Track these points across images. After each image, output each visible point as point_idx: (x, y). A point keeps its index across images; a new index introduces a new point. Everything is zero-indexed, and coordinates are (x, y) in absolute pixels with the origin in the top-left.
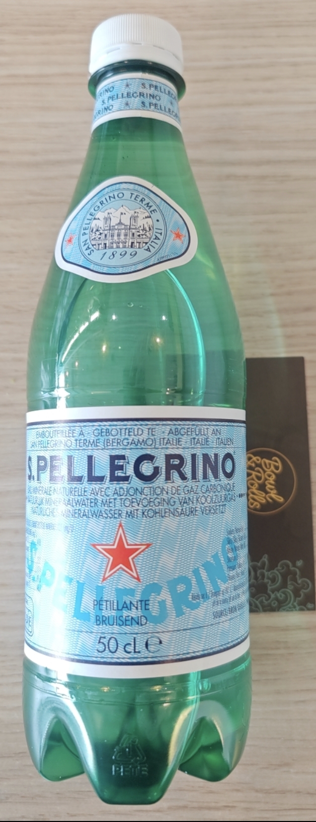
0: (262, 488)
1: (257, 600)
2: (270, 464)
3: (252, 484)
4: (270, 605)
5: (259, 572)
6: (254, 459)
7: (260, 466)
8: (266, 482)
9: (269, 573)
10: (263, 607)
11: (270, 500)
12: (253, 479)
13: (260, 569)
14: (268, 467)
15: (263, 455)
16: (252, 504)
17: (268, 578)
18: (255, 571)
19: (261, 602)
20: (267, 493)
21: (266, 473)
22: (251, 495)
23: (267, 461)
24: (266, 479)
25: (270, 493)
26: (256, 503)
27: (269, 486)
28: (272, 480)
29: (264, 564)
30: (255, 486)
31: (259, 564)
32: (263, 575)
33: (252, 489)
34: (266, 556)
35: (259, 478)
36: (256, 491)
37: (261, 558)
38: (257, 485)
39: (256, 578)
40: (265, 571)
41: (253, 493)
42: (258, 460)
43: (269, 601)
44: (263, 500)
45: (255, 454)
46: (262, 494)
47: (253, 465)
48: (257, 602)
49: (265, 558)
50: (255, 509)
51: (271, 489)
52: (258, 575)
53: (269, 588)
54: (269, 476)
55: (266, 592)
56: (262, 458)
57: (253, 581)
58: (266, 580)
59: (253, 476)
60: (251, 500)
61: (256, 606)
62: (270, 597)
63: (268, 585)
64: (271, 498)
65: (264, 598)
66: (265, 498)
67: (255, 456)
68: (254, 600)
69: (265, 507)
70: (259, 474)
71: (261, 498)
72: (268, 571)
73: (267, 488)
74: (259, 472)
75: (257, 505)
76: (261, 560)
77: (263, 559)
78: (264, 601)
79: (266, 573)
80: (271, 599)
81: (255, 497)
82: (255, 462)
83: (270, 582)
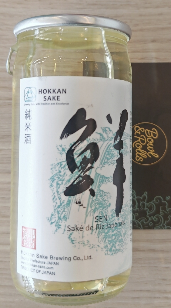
0: (145, 148)
1: (139, 221)
2: (150, 133)
3: (138, 146)
4: (148, 225)
5: (141, 203)
6: (140, 129)
7: (144, 134)
8: (148, 145)
9: (148, 204)
10: (143, 226)
11: (150, 157)
12: (139, 142)
13: (141, 201)
14: (149, 135)
15: (146, 126)
16: (138, 158)
17: (147, 207)
18: (139, 203)
19: (142, 223)
20: (148, 151)
21: (148, 139)
22: (138, 153)
23: (148, 131)
24: (147, 143)
25: (150, 152)
26: (140, 158)
27: (149, 147)
28: (151, 143)
29: (145, 197)
30: (140, 147)
31: (141, 198)
32: (144, 205)
33: (138, 149)
34: (146, 192)
35: (143, 142)
36: (140, 150)
37: (143, 194)
38: (141, 146)
39: (139, 207)
40: (145, 203)
41: (139, 151)
42: (143, 130)
43: (147, 222)
44: (145, 156)
45: (141, 126)
46: (145, 152)
47: (139, 133)
48: (140, 223)
49: (145, 194)
50: (140, 162)
51: (151, 149)
52: (141, 205)
53: (148, 213)
54: (150, 140)
55: (145, 216)
56: (145, 129)
57: (137, 208)
58: (146, 209)
59: (139, 140)
60: (137, 156)
61: (139, 225)
62: (148, 219)
63: (147, 212)
64: (150, 155)
65: (144, 220)
66: (147, 155)
67: (140, 128)
68: (137, 221)
69: (146, 161)
70: (144, 139)
71: (144, 154)
72: (147, 202)
73: (148, 148)
74: (143, 137)
75: (141, 160)
76: (143, 196)
77: (144, 195)
78: (145, 222)
79: (146, 204)
80: (148, 221)
81: (140, 154)
82: (140, 131)
83: (148, 209)
